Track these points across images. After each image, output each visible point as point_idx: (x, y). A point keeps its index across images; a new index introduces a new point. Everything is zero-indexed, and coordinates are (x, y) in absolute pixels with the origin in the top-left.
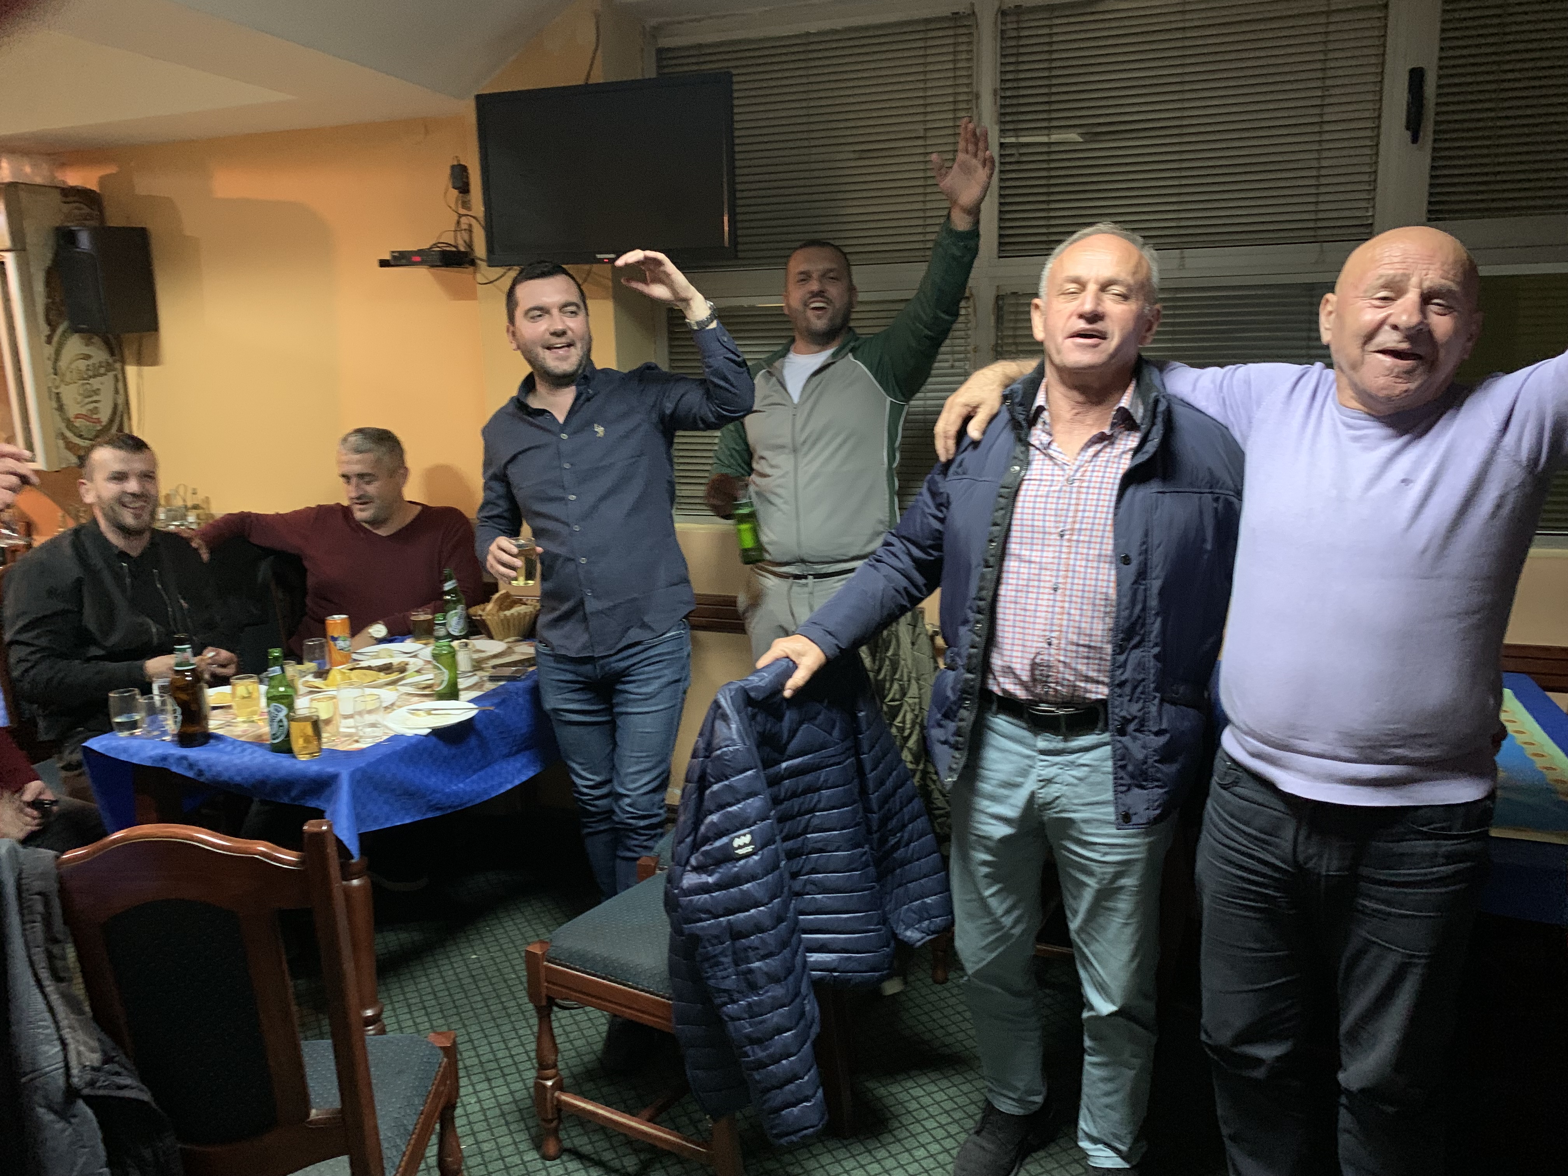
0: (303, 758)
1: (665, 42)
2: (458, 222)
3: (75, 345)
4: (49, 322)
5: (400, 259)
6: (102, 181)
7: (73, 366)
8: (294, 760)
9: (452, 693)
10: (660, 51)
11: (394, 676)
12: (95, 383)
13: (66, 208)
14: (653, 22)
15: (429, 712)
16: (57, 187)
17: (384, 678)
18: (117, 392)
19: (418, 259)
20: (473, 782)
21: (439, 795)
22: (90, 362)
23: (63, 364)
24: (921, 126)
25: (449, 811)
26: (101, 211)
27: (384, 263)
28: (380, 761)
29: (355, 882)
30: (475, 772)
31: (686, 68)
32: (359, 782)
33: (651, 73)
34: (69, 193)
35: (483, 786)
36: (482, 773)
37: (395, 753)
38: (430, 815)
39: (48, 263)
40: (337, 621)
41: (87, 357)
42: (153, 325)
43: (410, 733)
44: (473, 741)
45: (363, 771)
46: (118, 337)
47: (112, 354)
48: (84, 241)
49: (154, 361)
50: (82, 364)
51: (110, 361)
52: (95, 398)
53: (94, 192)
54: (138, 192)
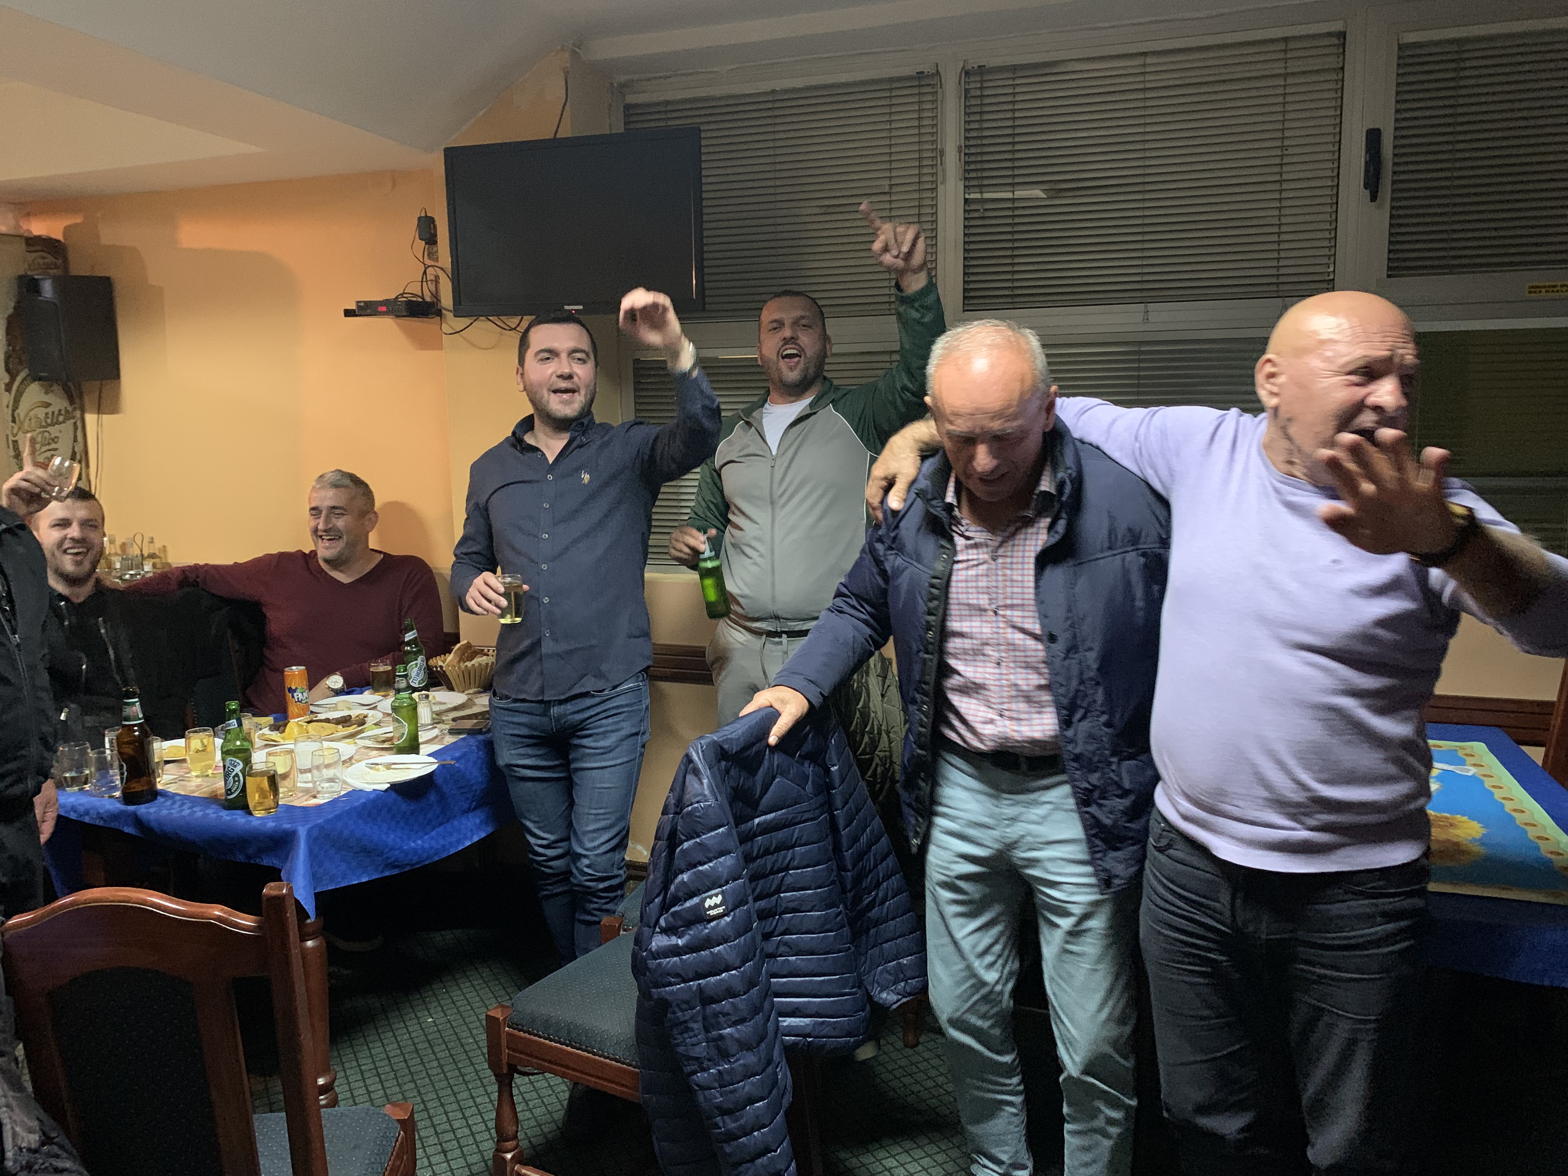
0: (258, 814)
1: (631, 99)
2: (425, 272)
3: (34, 393)
4: (8, 370)
5: (365, 309)
6: (67, 230)
7: (32, 413)
8: (250, 818)
9: (412, 747)
10: (628, 107)
11: (352, 729)
12: (54, 431)
13: (31, 257)
14: (623, 78)
15: (388, 766)
16: (20, 236)
17: (342, 731)
18: (75, 440)
19: (384, 309)
20: (432, 838)
21: (396, 853)
22: (50, 410)
23: (21, 411)
24: (886, 182)
25: (408, 868)
26: (65, 260)
27: (348, 313)
28: (338, 818)
29: (310, 943)
30: (434, 828)
31: (652, 124)
32: (316, 839)
33: (619, 128)
34: (32, 242)
35: (442, 842)
36: (441, 829)
37: (354, 809)
38: (387, 874)
39: (11, 311)
40: (295, 673)
41: (48, 405)
42: (113, 373)
43: (369, 788)
44: (433, 797)
45: (321, 828)
46: (79, 387)
47: (71, 401)
48: (47, 289)
49: (114, 409)
50: (41, 412)
51: (70, 409)
52: (53, 446)
53: (58, 241)
54: (104, 241)
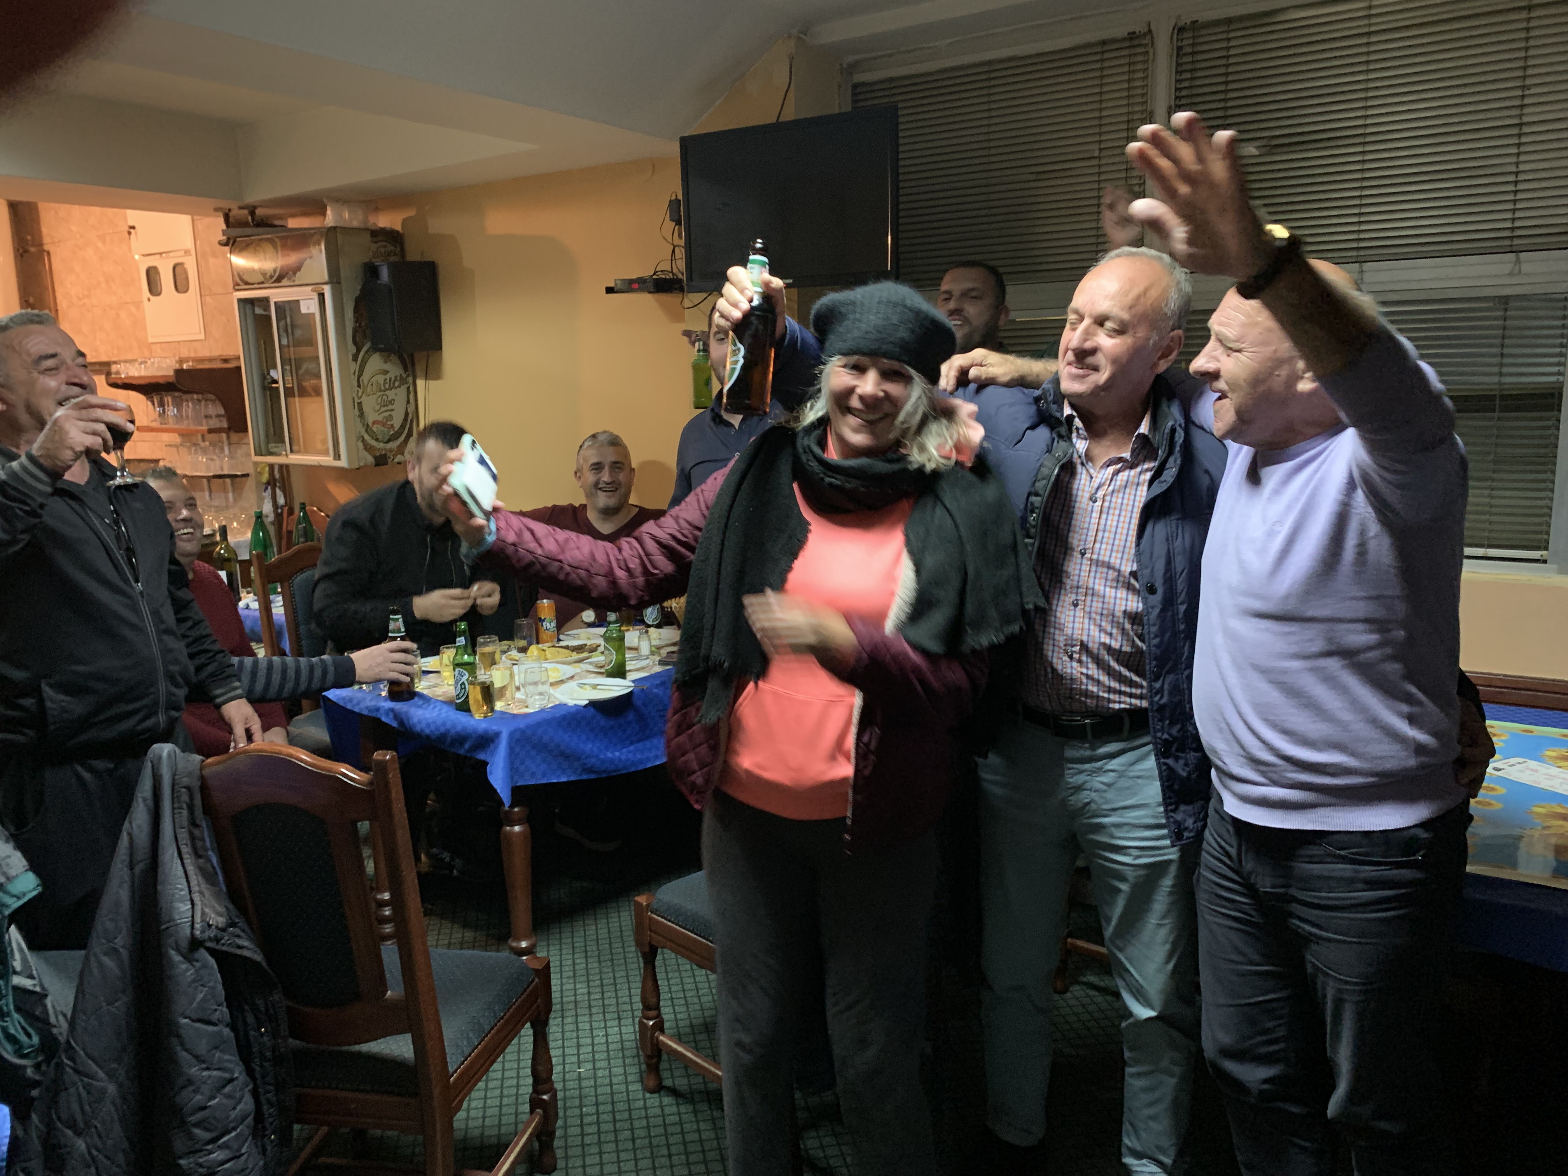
0: (477, 717)
1: (860, 77)
2: (673, 251)
3: (376, 362)
4: (355, 342)
5: (632, 286)
6: (405, 222)
7: (374, 380)
8: (469, 718)
9: (619, 672)
10: (855, 86)
11: (585, 654)
12: (391, 394)
13: (374, 247)
14: (851, 59)
15: (595, 687)
16: (366, 229)
18: (408, 402)
19: (636, 286)
20: (630, 752)
21: (593, 760)
22: (388, 377)
23: (365, 378)
24: (1096, 146)
25: (604, 775)
26: (403, 250)
27: (609, 290)
28: (539, 724)
29: (517, 828)
30: (632, 743)
32: (518, 740)
33: (847, 108)
34: (377, 234)
35: (639, 756)
36: (639, 745)
37: (554, 718)
38: (585, 777)
39: (358, 293)
41: (386, 372)
42: (437, 345)
43: (571, 703)
45: (523, 732)
46: (412, 357)
47: (406, 369)
48: (385, 274)
49: (438, 376)
50: (381, 378)
51: (404, 376)
52: (390, 407)
53: (397, 232)
54: (431, 231)
